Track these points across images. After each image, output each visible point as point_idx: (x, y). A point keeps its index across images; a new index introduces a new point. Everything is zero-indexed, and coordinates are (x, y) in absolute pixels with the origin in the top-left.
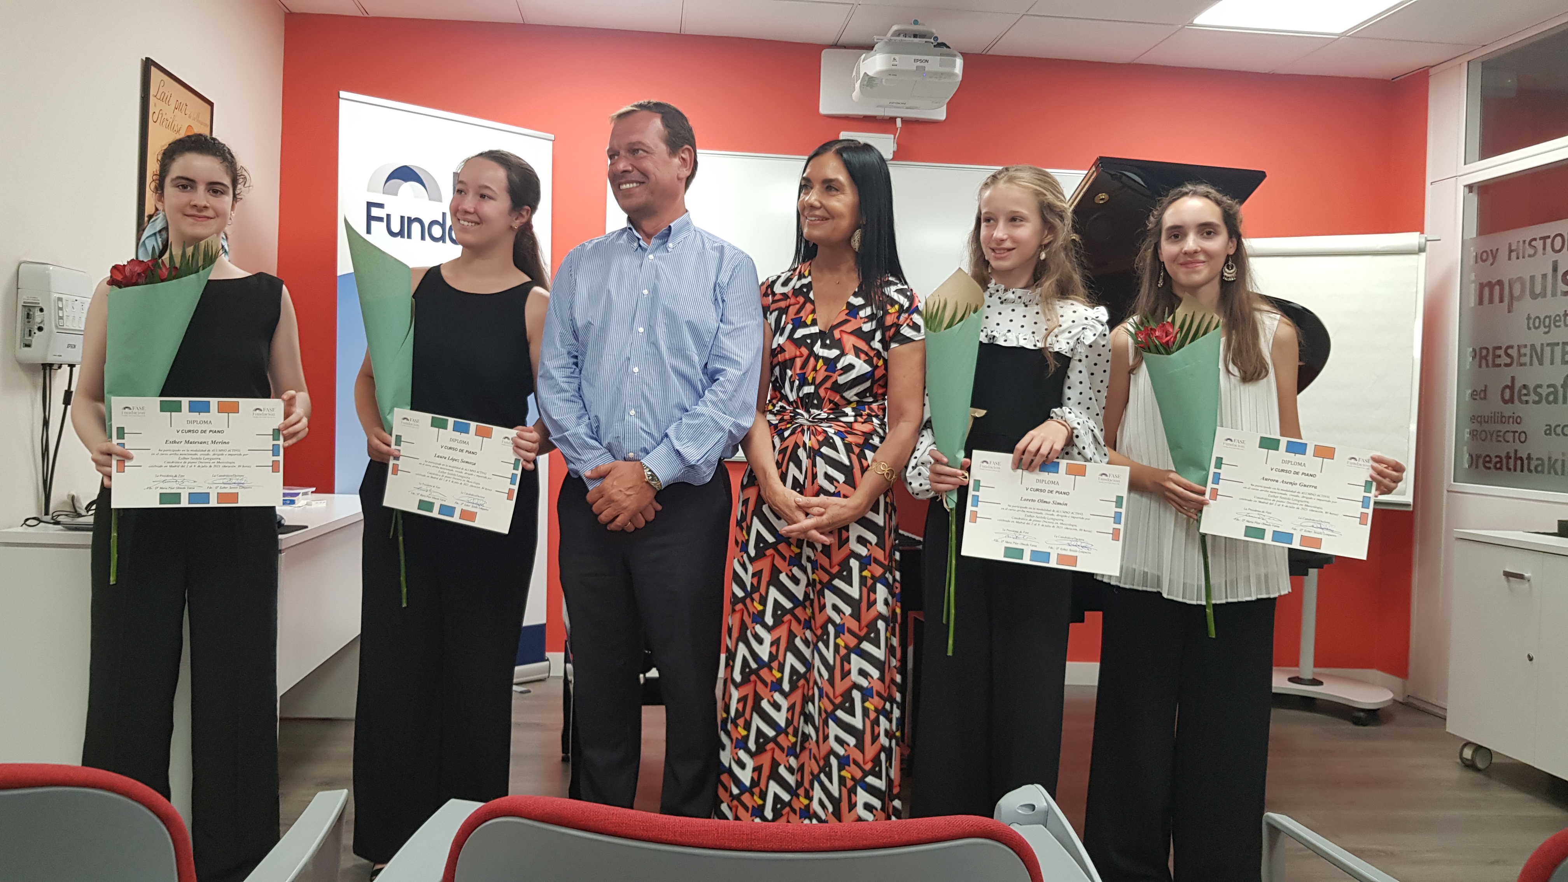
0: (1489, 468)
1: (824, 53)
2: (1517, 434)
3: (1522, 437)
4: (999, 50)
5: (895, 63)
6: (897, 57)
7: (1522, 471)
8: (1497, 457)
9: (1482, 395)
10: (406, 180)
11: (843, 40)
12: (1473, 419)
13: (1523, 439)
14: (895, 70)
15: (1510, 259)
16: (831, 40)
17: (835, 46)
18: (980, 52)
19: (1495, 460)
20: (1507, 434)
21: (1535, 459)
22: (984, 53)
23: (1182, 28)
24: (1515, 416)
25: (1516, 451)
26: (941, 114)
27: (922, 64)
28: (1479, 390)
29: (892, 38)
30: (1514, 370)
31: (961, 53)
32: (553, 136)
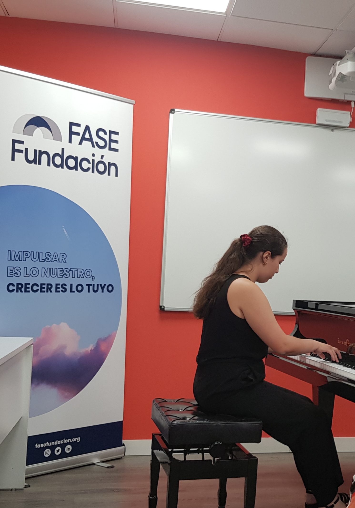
1: (308, 59)
10: (38, 126)
16: (313, 51)
17: (314, 55)
32: (134, 101)
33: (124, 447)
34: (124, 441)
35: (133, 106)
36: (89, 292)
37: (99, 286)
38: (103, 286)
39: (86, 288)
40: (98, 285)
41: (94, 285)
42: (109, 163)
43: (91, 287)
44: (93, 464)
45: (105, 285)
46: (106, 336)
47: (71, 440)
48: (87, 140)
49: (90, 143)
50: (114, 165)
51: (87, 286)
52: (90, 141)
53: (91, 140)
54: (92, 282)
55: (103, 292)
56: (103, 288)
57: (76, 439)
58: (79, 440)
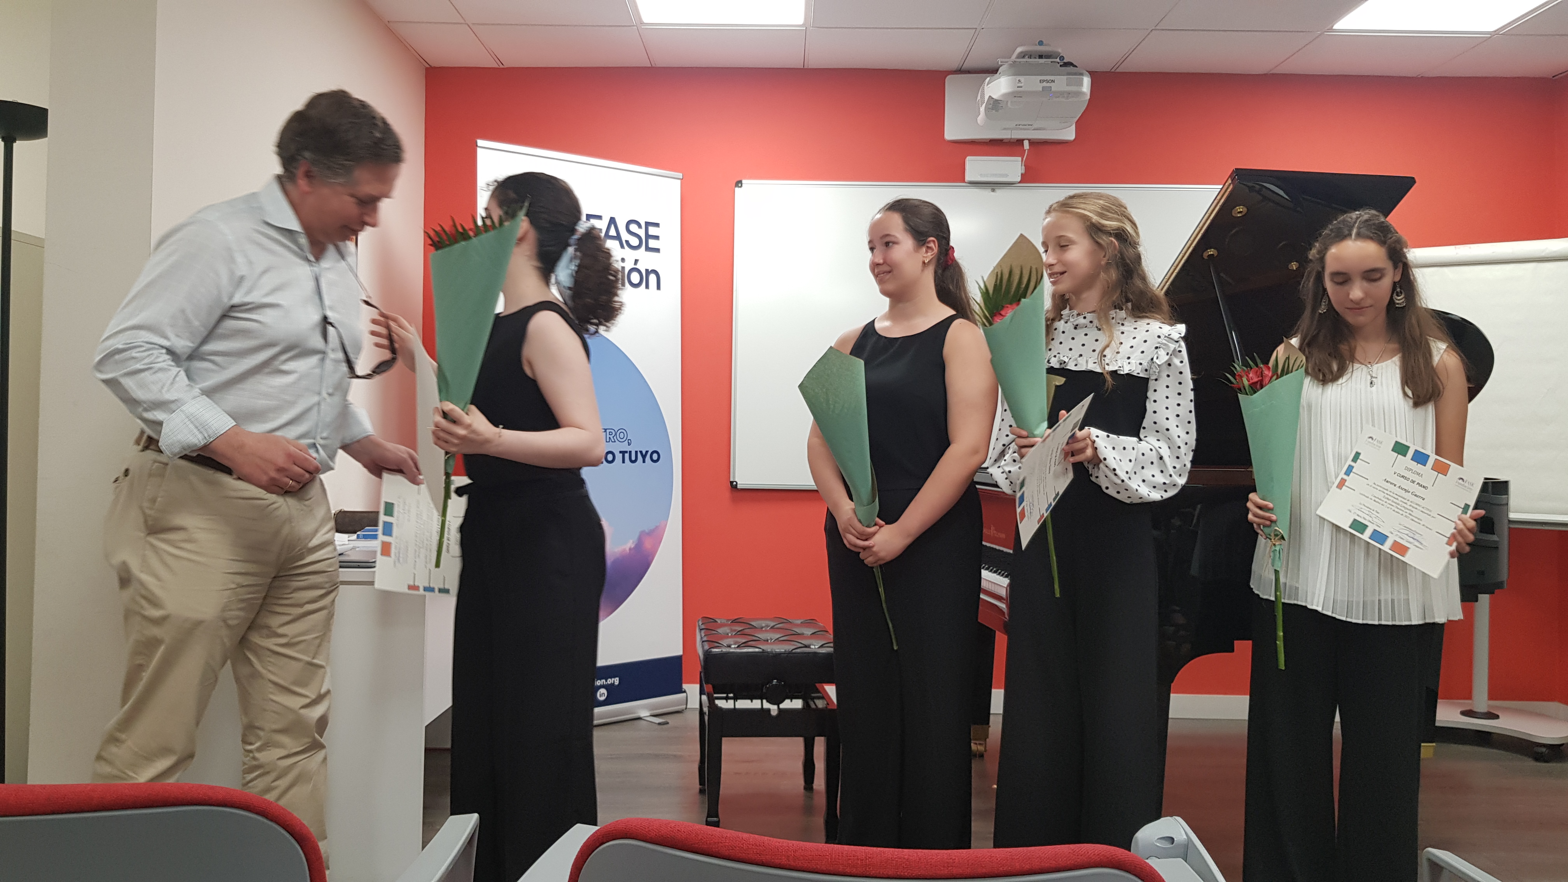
1: (949, 79)
4: (1129, 66)
5: (1020, 85)
6: (1022, 78)
11: (967, 65)
14: (1020, 92)
16: (955, 66)
17: (960, 71)
18: (1109, 70)
22: (1113, 70)
23: (1320, 35)
26: (1070, 134)
27: (1048, 85)
29: (1016, 60)
31: (1089, 72)
32: (681, 174)
33: (685, 694)
34: (685, 686)
35: (679, 182)
36: (624, 462)
37: (639, 455)
38: (644, 453)
39: (619, 456)
40: (636, 452)
41: (630, 452)
42: (647, 270)
43: (627, 455)
44: (639, 718)
45: (647, 452)
46: (652, 527)
47: (606, 681)
48: (612, 238)
49: (617, 242)
50: (655, 272)
51: (621, 454)
52: (617, 240)
53: (618, 237)
54: (628, 449)
55: (644, 462)
56: (644, 457)
57: (613, 679)
58: (616, 681)
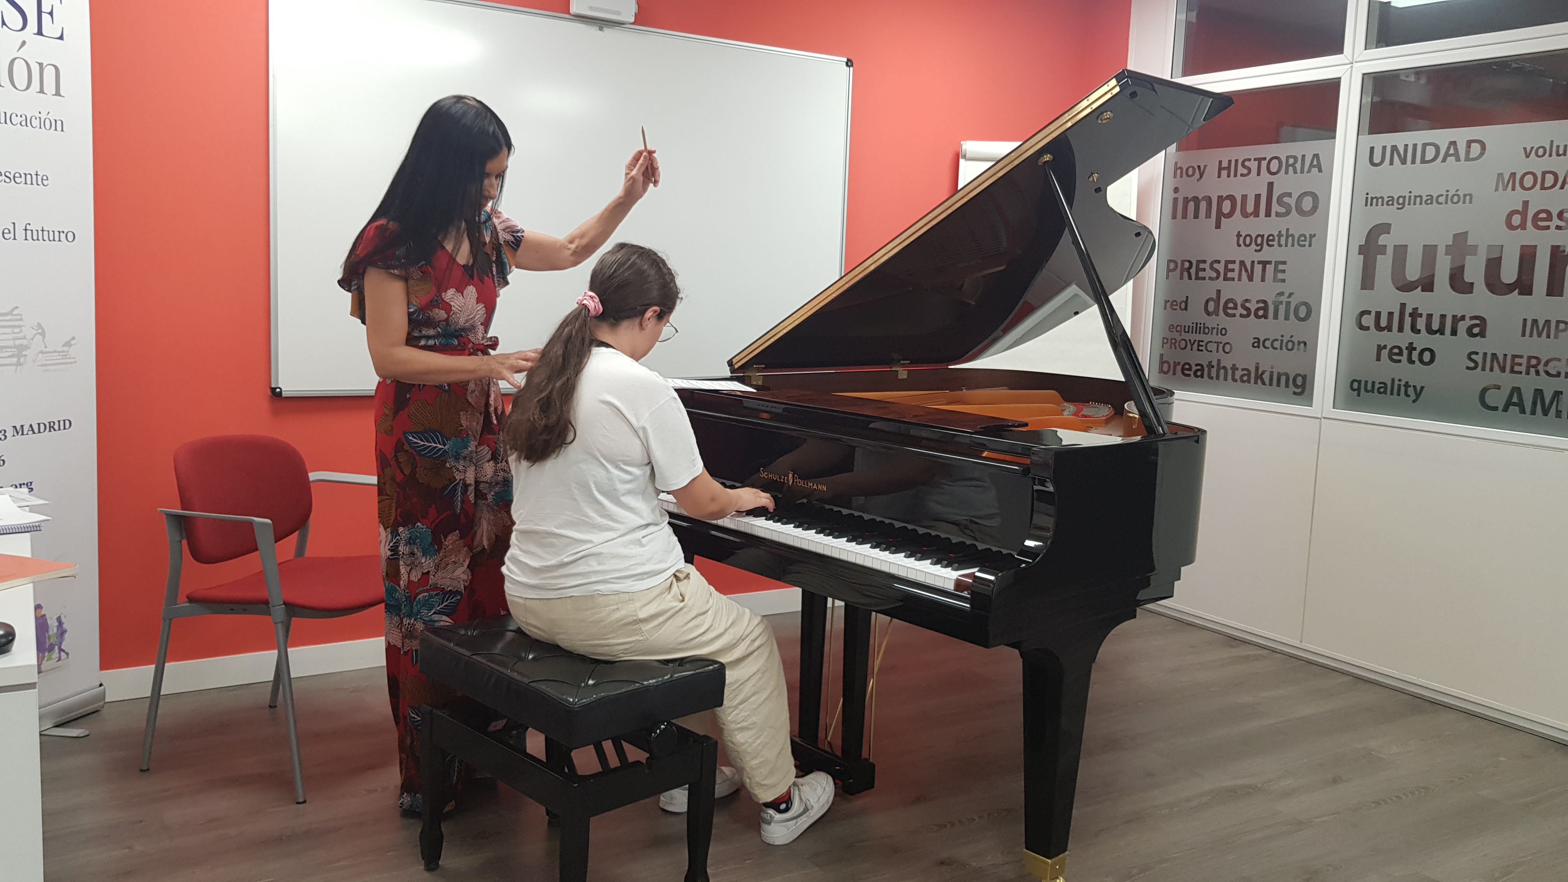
0: (1189, 375)
2: (1221, 346)
3: (1226, 348)
7: (1226, 379)
8: (1196, 365)
9: (1183, 305)
12: (1171, 328)
13: (1227, 351)
15: (1219, 176)
19: (1194, 368)
20: (1209, 344)
21: (1240, 370)
24: (1220, 328)
25: (1219, 361)
28: (1179, 301)
30: (1220, 284)
